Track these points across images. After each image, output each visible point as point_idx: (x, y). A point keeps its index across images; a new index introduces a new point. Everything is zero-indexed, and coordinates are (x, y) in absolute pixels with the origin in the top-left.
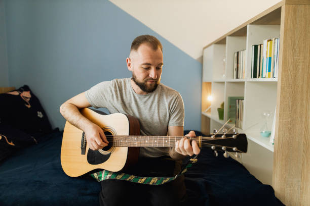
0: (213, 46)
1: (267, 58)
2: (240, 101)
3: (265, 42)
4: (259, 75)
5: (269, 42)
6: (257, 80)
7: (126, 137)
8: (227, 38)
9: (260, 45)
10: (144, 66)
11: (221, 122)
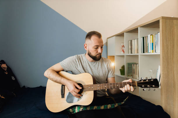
0: (114, 37)
1: (151, 43)
2: (135, 65)
3: (149, 36)
4: (146, 52)
5: (151, 36)
6: (145, 54)
7: (92, 85)
8: (125, 33)
9: (146, 37)
10: (95, 47)
11: (122, 76)
